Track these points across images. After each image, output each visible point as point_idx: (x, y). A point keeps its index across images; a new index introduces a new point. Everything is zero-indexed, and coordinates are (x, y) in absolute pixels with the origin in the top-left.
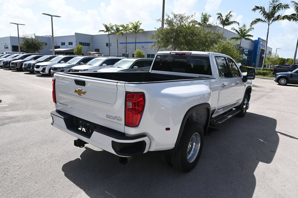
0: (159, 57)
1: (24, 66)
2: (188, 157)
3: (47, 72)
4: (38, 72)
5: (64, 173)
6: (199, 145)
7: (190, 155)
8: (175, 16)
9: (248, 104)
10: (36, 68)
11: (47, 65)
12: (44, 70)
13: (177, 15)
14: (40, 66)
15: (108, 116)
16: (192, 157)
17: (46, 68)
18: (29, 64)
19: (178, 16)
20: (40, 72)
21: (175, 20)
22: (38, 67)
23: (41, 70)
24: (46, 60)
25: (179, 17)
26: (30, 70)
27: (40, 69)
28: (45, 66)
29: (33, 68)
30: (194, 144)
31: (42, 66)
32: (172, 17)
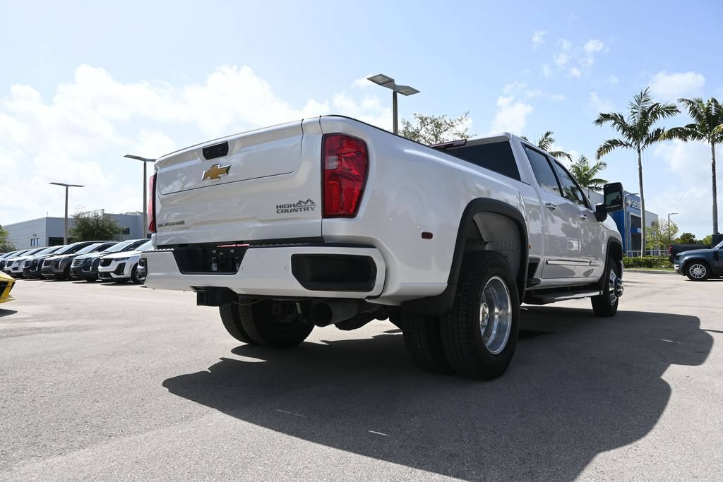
1: (76, 264)
3: (127, 272)
4: (107, 274)
7: (492, 338)
8: (423, 121)
10: (103, 265)
11: (128, 258)
12: (120, 269)
13: (426, 119)
14: (111, 259)
15: (282, 209)
17: (125, 264)
18: (87, 259)
19: (429, 121)
20: (112, 274)
21: (422, 132)
22: (107, 262)
23: (114, 270)
24: (127, 249)
25: (431, 123)
26: (87, 273)
27: (113, 267)
28: (123, 259)
29: (95, 268)
31: (117, 260)
32: (415, 125)
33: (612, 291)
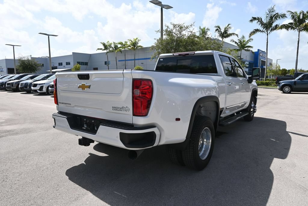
0: (162, 60)
1: (21, 86)
2: (200, 154)
3: (44, 90)
4: (36, 91)
5: (68, 177)
6: (210, 141)
7: (202, 152)
8: (175, 26)
9: (255, 107)
10: (34, 86)
11: (44, 84)
12: (41, 88)
13: (176, 25)
14: (37, 84)
15: (115, 108)
16: (204, 154)
17: (43, 86)
18: (26, 83)
19: (177, 26)
20: (38, 91)
21: (174, 31)
22: (35, 85)
23: (38, 89)
24: (44, 79)
25: (178, 27)
26: (27, 89)
27: (38, 88)
28: (42, 84)
29: (30, 87)
30: (205, 140)
31: (40, 84)
32: (171, 27)
33: (252, 111)
